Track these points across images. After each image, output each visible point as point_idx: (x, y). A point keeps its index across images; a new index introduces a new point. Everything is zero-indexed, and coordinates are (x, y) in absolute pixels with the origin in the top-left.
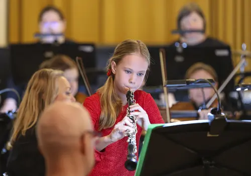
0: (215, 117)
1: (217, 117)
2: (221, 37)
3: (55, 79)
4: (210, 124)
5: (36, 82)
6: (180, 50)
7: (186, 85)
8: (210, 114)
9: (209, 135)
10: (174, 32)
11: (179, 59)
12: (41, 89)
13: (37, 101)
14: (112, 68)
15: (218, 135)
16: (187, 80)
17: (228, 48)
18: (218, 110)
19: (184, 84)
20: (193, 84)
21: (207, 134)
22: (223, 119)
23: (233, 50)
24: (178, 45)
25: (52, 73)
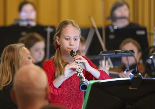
0: (134, 76)
1: (136, 76)
2: (140, 23)
3: (19, 50)
4: (131, 81)
5: (6, 54)
6: (112, 31)
7: (115, 54)
8: (131, 74)
9: (130, 88)
10: (108, 18)
11: (112, 37)
12: (11, 59)
13: (10, 68)
14: (57, 41)
15: (136, 88)
16: (116, 51)
17: (144, 29)
18: (136, 71)
19: (114, 53)
20: (120, 53)
21: (129, 88)
22: (140, 77)
23: (148, 31)
24: (111, 28)
25: (16, 47)
